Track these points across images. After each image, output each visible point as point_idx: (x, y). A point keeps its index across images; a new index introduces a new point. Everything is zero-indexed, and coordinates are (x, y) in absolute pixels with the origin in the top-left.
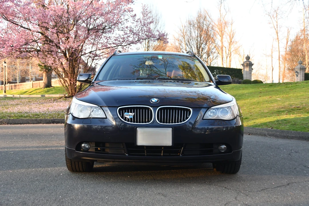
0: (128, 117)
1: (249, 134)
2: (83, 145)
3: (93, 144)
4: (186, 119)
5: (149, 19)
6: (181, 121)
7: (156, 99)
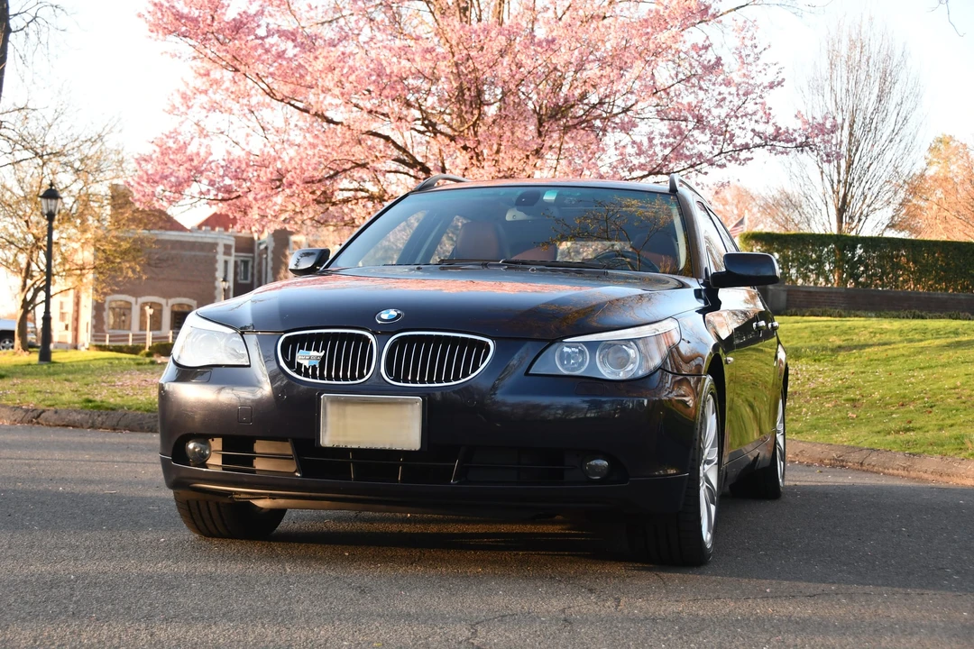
0: (306, 363)
2: (191, 446)
3: (217, 444)
4: (473, 372)
5: (763, 72)
6: (456, 378)
7: (393, 313)
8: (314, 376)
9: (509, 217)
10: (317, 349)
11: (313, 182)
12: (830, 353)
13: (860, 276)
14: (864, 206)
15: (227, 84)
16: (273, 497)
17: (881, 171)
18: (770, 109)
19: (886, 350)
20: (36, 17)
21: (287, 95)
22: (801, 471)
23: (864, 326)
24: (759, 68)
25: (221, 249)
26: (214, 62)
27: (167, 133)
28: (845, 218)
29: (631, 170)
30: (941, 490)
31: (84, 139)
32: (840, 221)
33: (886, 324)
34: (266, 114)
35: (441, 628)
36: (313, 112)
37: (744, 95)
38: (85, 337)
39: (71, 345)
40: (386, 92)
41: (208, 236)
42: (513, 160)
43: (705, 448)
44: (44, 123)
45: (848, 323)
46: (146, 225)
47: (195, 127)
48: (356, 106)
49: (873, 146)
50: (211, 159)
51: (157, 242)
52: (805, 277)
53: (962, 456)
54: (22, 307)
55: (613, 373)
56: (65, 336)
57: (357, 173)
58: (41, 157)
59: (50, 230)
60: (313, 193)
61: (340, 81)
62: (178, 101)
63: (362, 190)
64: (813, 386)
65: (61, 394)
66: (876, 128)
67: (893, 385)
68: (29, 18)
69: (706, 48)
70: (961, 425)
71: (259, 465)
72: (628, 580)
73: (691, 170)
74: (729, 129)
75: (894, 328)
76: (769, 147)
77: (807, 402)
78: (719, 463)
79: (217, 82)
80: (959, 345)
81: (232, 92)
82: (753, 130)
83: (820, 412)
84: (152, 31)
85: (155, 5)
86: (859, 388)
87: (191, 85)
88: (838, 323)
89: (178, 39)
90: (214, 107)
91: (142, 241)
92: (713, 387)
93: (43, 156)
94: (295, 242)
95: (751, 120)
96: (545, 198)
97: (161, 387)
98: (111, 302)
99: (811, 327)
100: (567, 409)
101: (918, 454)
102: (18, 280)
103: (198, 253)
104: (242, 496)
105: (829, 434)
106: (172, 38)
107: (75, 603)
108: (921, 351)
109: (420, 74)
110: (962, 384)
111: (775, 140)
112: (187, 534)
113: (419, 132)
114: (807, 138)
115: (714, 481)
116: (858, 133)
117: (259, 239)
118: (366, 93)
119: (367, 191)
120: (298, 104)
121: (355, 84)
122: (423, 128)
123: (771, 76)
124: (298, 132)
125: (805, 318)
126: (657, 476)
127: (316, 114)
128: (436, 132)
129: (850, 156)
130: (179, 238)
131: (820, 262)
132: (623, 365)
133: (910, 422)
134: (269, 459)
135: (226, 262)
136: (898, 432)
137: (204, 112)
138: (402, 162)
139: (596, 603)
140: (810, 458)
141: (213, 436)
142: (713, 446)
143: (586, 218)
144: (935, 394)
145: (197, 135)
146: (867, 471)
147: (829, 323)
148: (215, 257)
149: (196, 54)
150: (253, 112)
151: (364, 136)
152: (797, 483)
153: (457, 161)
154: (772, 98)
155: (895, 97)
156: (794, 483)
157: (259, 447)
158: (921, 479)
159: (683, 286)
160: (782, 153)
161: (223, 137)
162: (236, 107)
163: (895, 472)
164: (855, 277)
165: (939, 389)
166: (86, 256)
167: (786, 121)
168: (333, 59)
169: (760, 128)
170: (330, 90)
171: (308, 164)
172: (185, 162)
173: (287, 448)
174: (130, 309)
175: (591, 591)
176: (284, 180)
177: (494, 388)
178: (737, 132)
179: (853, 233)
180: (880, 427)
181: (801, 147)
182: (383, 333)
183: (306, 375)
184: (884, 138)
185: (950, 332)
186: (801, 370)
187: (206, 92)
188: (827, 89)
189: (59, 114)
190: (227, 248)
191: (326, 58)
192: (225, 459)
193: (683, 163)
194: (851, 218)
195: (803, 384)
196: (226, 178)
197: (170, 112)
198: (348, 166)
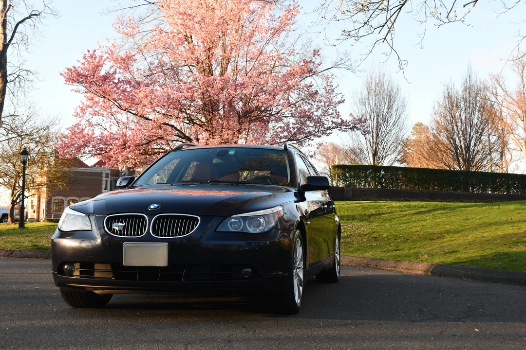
0: (117, 228)
1: (440, 276)
2: (66, 267)
3: (77, 266)
4: (191, 231)
5: (336, 97)
6: (184, 234)
7: (156, 205)
8: (121, 235)
9: (214, 162)
10: (122, 222)
11: (139, 146)
12: (367, 217)
13: (383, 183)
14: (384, 153)
15: (101, 103)
16: (102, 289)
17: (391, 138)
18: (339, 112)
19: (391, 216)
20: (19, 75)
21: (127, 107)
22: (351, 269)
23: (384, 205)
24: (334, 95)
25: (104, 175)
26: (95, 94)
27: (74, 125)
28: (376, 158)
29: (281, 138)
30: (408, 276)
31: (41, 128)
32: (374, 159)
33: (394, 204)
34: (119, 116)
35: (172, 346)
36: (139, 115)
37: (327, 106)
38: (43, 216)
39: (36, 219)
40: (171, 106)
41: (98, 169)
42: (228, 135)
43: (297, 262)
44: (22, 122)
45: (378, 204)
46: (68, 166)
47: (87, 122)
48: (158, 112)
49: (387, 127)
50: (94, 136)
51: (74, 173)
52: (360, 184)
53: (417, 261)
54: (12, 203)
55: (254, 230)
56: (34, 216)
57: (159, 141)
58: (21, 136)
59: (24, 169)
60: (139, 150)
61: (151, 102)
62: (79, 111)
63: (161, 149)
64: (359, 232)
65: (24, 243)
66: (387, 120)
67: (392, 231)
68: (16, 76)
69: (311, 86)
70: (418, 247)
71: (96, 275)
72: (261, 322)
73: (306, 138)
74: (322, 121)
75: (397, 205)
76: (339, 129)
77: (356, 239)
78: (304, 269)
79: (97, 103)
80: (420, 213)
81: (103, 107)
82: (332, 121)
83: (361, 243)
84: (67, 81)
85: (68, 69)
86: (378, 232)
87: (85, 104)
88: (374, 204)
89: (78, 84)
90: (95, 113)
91: (66, 172)
92: (300, 235)
93: (22, 136)
94: (137, 171)
95: (331, 117)
96: (230, 153)
97: (53, 240)
98: (55, 200)
99: (362, 205)
100: (239, 246)
101: (399, 261)
102: (10, 191)
103: (94, 177)
104: (89, 289)
105: (364, 253)
106: (75, 84)
107: (6, 341)
108: (405, 215)
109: (186, 98)
110: (420, 230)
111: (341, 125)
112: (67, 307)
113: (186, 123)
114: (355, 124)
115: (301, 276)
116: (380, 122)
117: (121, 170)
118: (162, 106)
119: (164, 149)
120: (132, 112)
121: (157, 103)
122: (188, 122)
123: (339, 98)
124: (133, 123)
125: (360, 202)
126: (273, 275)
127: (140, 116)
128: (194, 123)
129: (377, 132)
130: (85, 171)
131: (366, 177)
132: (258, 227)
133: (398, 247)
134: (101, 271)
135: (106, 181)
136: (392, 251)
137: (91, 116)
138: (179, 137)
139: (245, 333)
140: (355, 263)
141: (76, 262)
142: (301, 261)
143: (251, 162)
144: (409, 235)
145: (88, 126)
146: (379, 269)
147: (370, 204)
148: (101, 179)
149: (87, 91)
150: (113, 115)
151: (162, 125)
152: (348, 275)
153: (203, 136)
154: (340, 108)
155: (395, 107)
156: (345, 275)
157: (97, 266)
158: (400, 272)
159: (288, 191)
160: (344, 131)
161: (100, 127)
162: (105, 113)
163: (390, 269)
164: (381, 183)
165: (411, 232)
166: (41, 179)
167: (346, 117)
168: (148, 92)
169: (335, 120)
170: (146, 105)
171: (137, 138)
172: (82, 138)
173: (108, 267)
174: (63, 203)
175: (244, 327)
176: (126, 145)
177: (201, 237)
178: (325, 122)
179: (380, 165)
180: (386, 249)
181: (352, 129)
182: (151, 215)
183: (117, 234)
184: (391, 124)
185: (420, 207)
186: (354, 225)
187: (91, 107)
188: (367, 103)
189: (29, 118)
190: (107, 174)
191: (144, 92)
192: (81, 272)
193: (302, 135)
194: (379, 158)
195: (355, 231)
196: (101, 145)
197: (75, 116)
198: (154, 138)
